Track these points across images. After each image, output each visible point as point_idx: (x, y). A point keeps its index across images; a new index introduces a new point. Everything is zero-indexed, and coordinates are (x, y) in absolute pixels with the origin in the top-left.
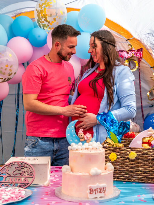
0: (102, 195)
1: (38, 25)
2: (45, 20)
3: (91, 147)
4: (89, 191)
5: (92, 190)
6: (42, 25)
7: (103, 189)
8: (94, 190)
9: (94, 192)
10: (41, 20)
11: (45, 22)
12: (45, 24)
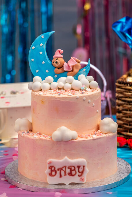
0: (76, 179)
3: (69, 85)
4: (48, 171)
5: (53, 169)
7: (77, 169)
8: (58, 170)
9: (58, 172)
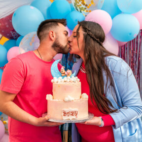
0: (74, 117)
1: (75, 8)
2: (82, 3)
4: (63, 114)
6: (79, 8)
7: (74, 113)
8: (67, 113)
10: (78, 3)
11: (82, 5)
12: (82, 8)
